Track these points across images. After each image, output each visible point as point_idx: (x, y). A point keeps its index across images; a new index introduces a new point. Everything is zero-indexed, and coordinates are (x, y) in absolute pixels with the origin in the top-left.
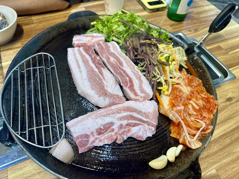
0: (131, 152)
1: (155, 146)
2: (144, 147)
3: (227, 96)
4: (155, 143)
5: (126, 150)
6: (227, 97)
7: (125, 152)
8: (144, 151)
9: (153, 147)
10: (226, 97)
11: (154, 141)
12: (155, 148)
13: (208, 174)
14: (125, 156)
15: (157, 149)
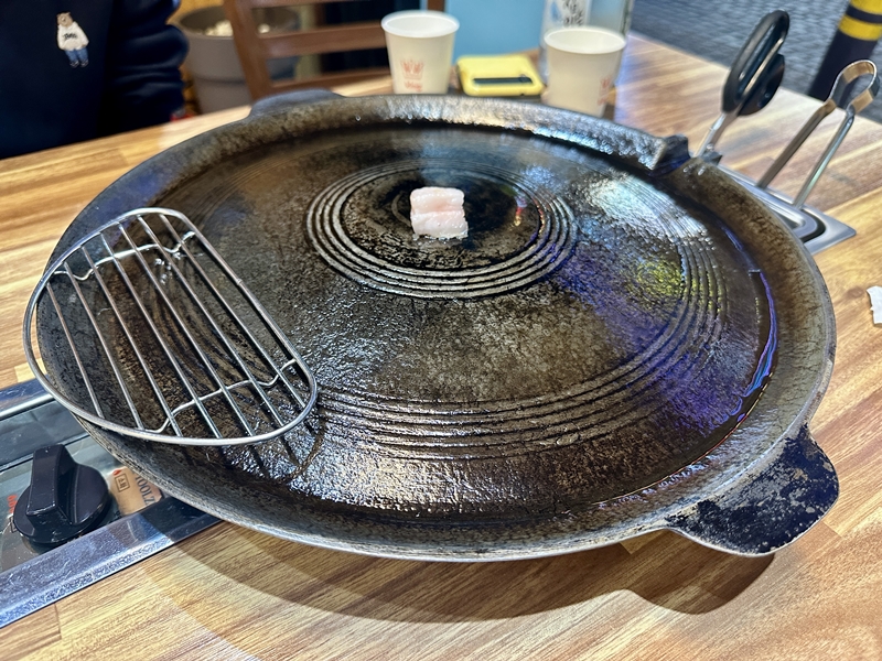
0: (545, 439)
1: (634, 415)
2: (593, 420)
3: (843, 284)
4: (630, 404)
5: (529, 435)
6: (846, 288)
7: (523, 443)
8: (593, 432)
9: (627, 419)
10: (842, 290)
11: (624, 400)
12: (635, 423)
13: (860, 526)
14: (527, 454)
15: (641, 424)
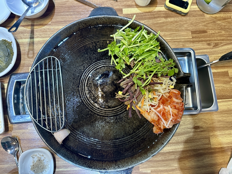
0: (95, 147)
2: (105, 147)
3: (196, 124)
4: (113, 147)
5: (93, 145)
8: (103, 149)
12: (111, 150)
14: (91, 148)
